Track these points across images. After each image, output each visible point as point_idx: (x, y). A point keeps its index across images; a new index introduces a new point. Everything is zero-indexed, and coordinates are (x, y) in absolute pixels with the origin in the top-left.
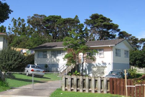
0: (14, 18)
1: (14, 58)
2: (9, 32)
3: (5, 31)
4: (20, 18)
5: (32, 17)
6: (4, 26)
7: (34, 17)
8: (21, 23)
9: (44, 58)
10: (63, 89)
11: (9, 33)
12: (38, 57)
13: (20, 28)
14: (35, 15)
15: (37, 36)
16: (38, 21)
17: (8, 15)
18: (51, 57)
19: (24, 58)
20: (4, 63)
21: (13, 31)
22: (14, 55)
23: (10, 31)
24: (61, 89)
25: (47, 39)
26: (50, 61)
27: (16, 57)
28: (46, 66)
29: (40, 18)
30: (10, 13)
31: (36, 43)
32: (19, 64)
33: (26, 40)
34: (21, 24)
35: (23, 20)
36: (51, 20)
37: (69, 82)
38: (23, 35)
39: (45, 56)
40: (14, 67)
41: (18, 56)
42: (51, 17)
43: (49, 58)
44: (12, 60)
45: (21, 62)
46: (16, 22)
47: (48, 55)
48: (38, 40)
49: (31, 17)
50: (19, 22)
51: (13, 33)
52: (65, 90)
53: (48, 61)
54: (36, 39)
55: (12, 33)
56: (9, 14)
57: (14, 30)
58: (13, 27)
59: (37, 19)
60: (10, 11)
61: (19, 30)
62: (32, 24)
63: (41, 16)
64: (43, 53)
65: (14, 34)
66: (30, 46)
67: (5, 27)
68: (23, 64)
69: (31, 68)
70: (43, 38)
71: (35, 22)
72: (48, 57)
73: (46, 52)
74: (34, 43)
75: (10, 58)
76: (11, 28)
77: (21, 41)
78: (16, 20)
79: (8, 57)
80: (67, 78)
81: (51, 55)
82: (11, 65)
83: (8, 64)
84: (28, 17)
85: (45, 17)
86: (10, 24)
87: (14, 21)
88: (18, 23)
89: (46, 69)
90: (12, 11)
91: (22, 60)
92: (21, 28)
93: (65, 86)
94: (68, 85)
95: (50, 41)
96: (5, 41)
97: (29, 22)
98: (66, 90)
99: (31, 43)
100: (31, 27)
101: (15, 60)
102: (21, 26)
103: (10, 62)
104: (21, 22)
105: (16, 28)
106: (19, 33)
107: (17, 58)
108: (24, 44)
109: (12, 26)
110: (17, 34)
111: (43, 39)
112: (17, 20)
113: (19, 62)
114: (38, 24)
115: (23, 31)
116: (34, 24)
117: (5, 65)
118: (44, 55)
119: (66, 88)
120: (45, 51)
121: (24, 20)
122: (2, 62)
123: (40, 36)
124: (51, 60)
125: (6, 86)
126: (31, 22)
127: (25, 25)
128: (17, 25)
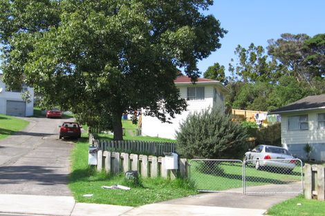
0: (239, 46)
1: (217, 131)
2: (231, 76)
3: (223, 75)
4: (252, 45)
5: (278, 40)
6: (221, 65)
7: (282, 40)
8: (256, 56)
9: (302, 129)
10: (308, 195)
11: (230, 78)
12: (289, 130)
13: (253, 66)
14: (284, 36)
15: (292, 82)
16: (290, 48)
17: (218, 40)
18: (318, 128)
19: (241, 131)
20: (197, 142)
21: (240, 74)
22: (219, 124)
23: (233, 74)
24: (303, 196)
25: (313, 88)
26: (316, 137)
27: (222, 129)
28: (308, 148)
29: (296, 41)
30: (222, 36)
31: (288, 97)
32: (228, 143)
33: (267, 91)
34: (257, 58)
35: (260, 49)
36: (320, 45)
37: (321, 180)
38: (262, 81)
39: (304, 127)
40: (217, 150)
41: (226, 127)
42: (319, 38)
43: (314, 130)
44: (213, 135)
45: (234, 138)
46: (244, 54)
47: (310, 123)
48: (293, 92)
49: (276, 40)
50: (252, 54)
51: (240, 78)
52: (312, 198)
53: (312, 137)
54: (288, 88)
55: (237, 77)
56: (219, 38)
57: (242, 72)
58: (240, 66)
59: (289, 45)
60: (221, 32)
61: (253, 71)
62: (279, 56)
63: (297, 37)
64: (300, 120)
65: (242, 81)
66: (275, 105)
67: (223, 67)
68: (237, 143)
69: (264, 153)
70: (305, 85)
71: (284, 52)
72: (312, 128)
73: (306, 116)
74: (285, 98)
75: (210, 132)
76: (235, 68)
77: (256, 96)
78: (244, 50)
79: (206, 130)
80: (316, 172)
81: (317, 124)
82: (212, 146)
83: (205, 145)
84: (269, 41)
85: (308, 38)
86: (232, 60)
87: (240, 51)
88: (248, 56)
89: (307, 156)
90: (226, 32)
91: (236, 135)
92: (257, 67)
93: (313, 189)
94: (319, 187)
95: (321, 91)
96: (217, 96)
97: (271, 51)
98: (314, 197)
99: (279, 99)
100: (279, 63)
101: (220, 136)
102: (256, 62)
103: (210, 141)
104: (256, 53)
105: (246, 66)
106: (254, 78)
107: (225, 130)
108: (264, 101)
109: (236, 62)
110: (248, 79)
111: (304, 89)
112: (247, 48)
113: (228, 139)
114: (292, 54)
115: (262, 72)
116: (283, 56)
117: (199, 146)
118: (302, 123)
119: (315, 193)
120: (304, 116)
121: (262, 47)
122: (194, 140)
123: (297, 82)
124: (318, 135)
125: (189, 188)
126: (277, 51)
127: (264, 58)
128: (248, 61)
